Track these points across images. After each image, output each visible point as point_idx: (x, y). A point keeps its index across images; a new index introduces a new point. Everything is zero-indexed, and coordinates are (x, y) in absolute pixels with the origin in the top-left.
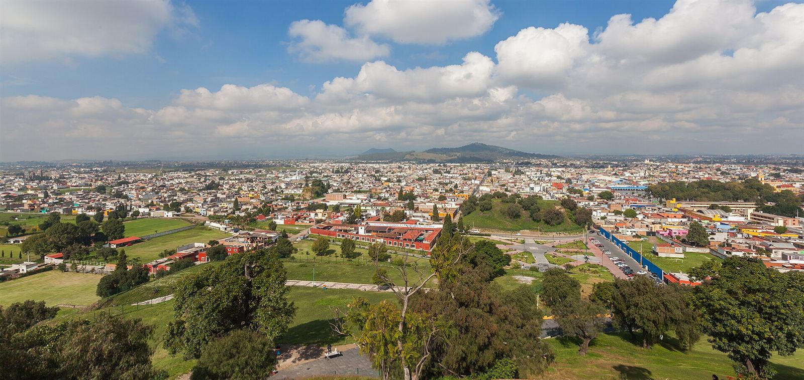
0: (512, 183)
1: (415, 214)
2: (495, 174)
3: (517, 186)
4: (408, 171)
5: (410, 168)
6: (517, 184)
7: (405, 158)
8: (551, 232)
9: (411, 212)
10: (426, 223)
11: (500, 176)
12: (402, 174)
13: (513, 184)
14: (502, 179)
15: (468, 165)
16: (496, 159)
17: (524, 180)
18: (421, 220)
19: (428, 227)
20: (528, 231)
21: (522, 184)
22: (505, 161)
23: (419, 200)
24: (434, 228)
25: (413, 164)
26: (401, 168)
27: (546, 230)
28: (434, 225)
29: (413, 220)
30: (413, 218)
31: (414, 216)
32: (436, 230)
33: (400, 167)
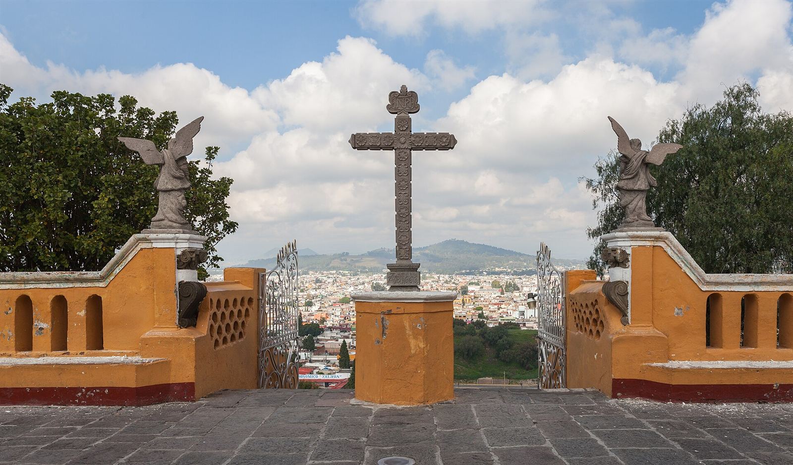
0: (495, 304)
1: (315, 358)
2: (472, 291)
3: (501, 310)
4: (330, 289)
5: (335, 281)
6: (503, 306)
7: (331, 265)
8: (525, 379)
9: (308, 354)
10: (329, 372)
11: (482, 294)
12: (318, 292)
13: (496, 307)
14: (482, 299)
15: (436, 276)
16: (484, 266)
17: (515, 299)
18: (322, 366)
19: (330, 377)
20: (491, 378)
21: (509, 307)
22: (497, 269)
23: (328, 334)
24: (340, 378)
25: (344, 275)
26: (321, 282)
27: (518, 376)
28: (339, 374)
29: (308, 367)
30: (308, 364)
31: (310, 361)
32: (342, 381)
33: (318, 281)
